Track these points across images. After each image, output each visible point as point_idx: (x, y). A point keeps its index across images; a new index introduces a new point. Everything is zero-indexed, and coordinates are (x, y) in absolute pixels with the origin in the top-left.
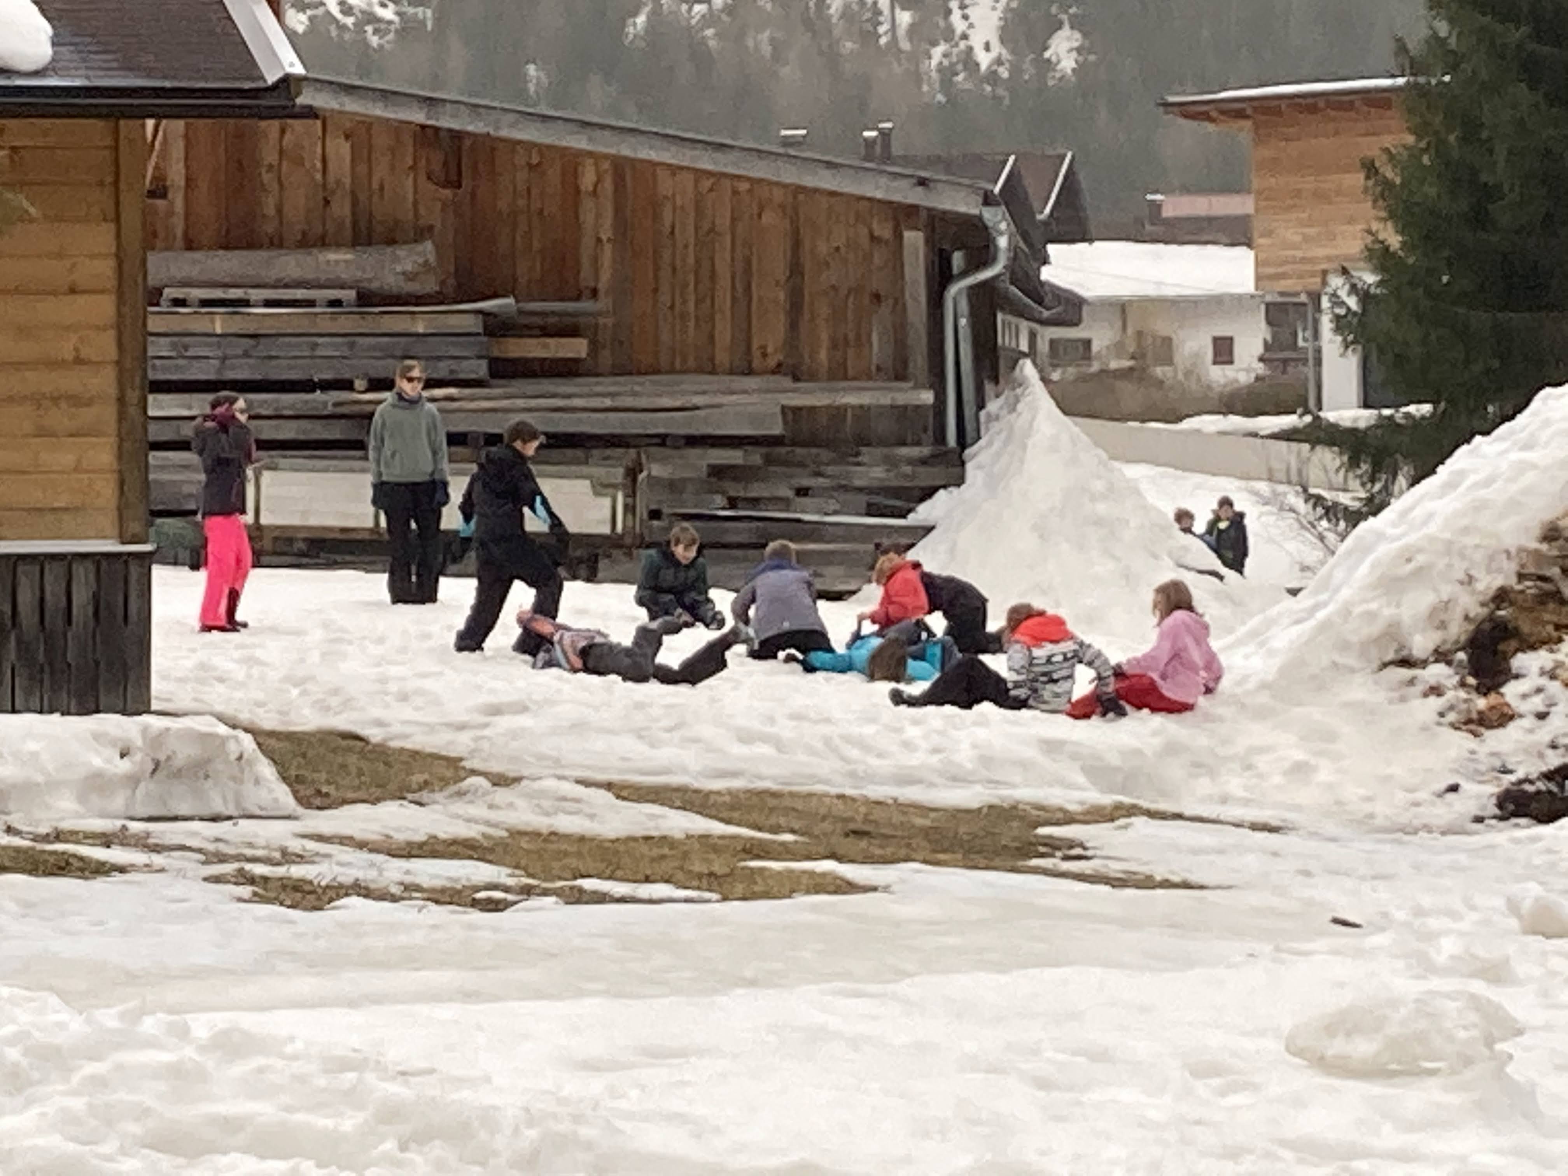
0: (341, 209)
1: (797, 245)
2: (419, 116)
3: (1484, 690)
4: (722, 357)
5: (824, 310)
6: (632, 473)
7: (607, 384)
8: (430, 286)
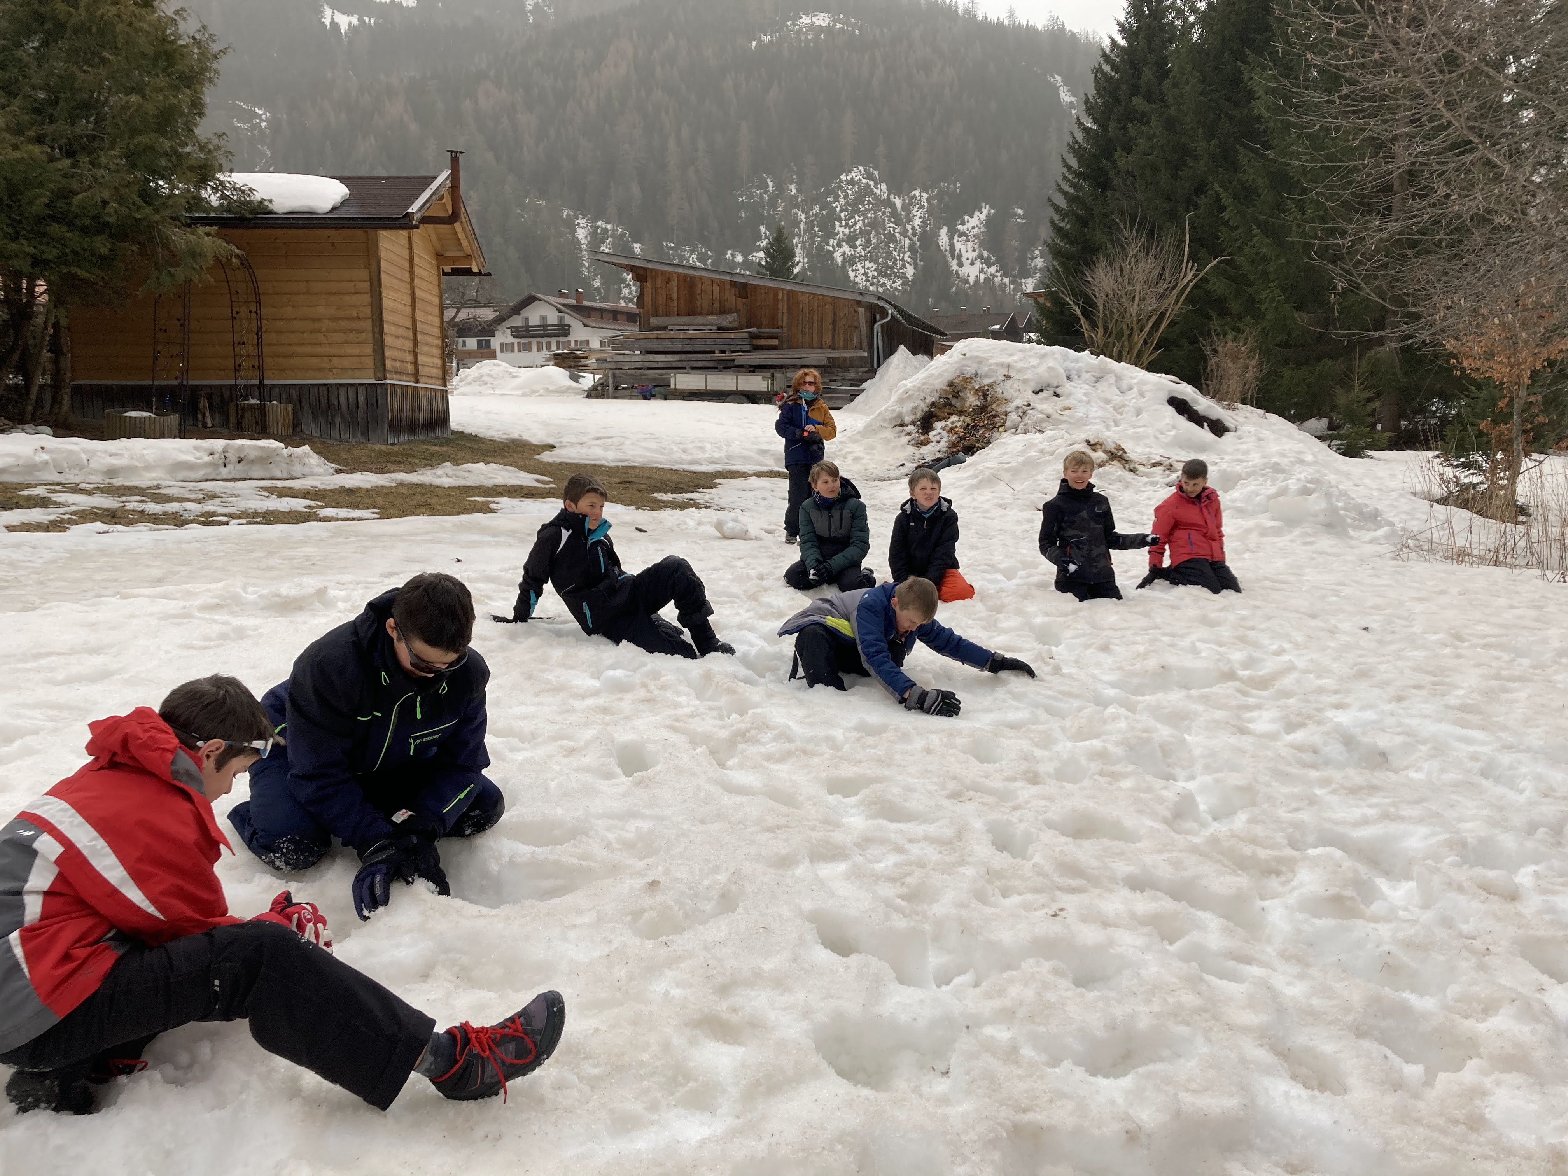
0: (717, 305)
1: (834, 314)
2: (728, 278)
3: (923, 434)
4: (815, 345)
5: (842, 332)
6: (773, 375)
7: (786, 351)
8: (736, 325)
